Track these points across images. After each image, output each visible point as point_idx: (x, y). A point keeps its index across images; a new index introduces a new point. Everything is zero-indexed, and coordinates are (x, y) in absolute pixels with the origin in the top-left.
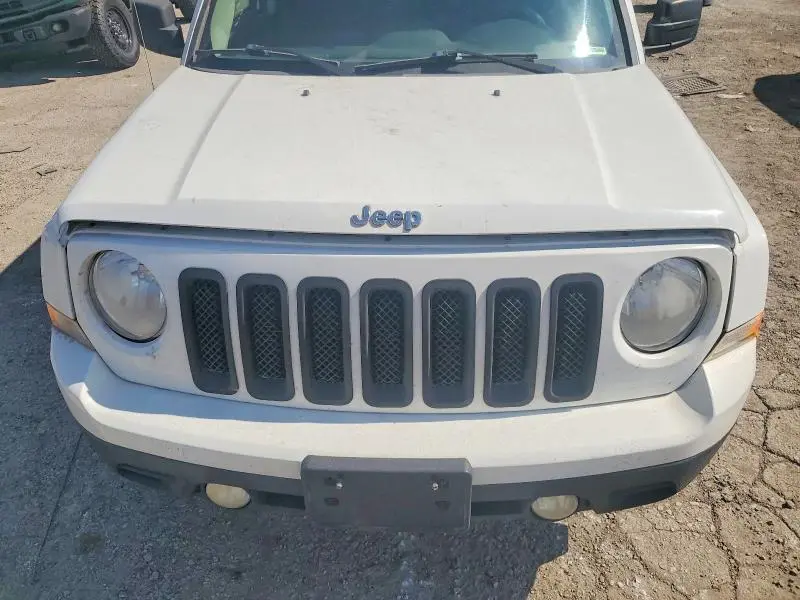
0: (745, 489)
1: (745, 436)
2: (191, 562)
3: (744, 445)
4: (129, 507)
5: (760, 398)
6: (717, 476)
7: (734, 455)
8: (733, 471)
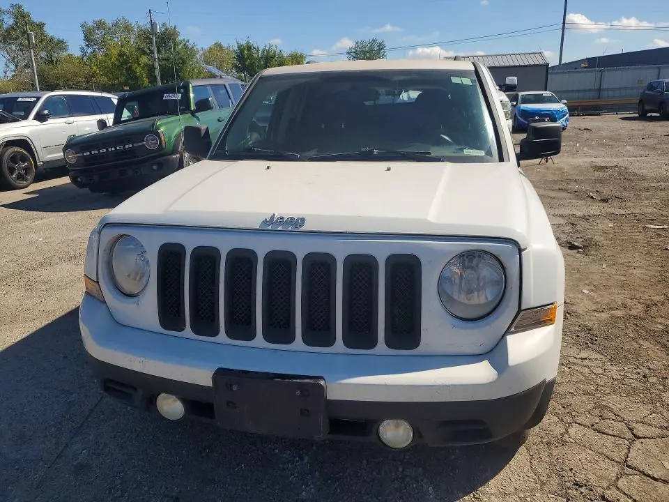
0: (600, 490)
1: (609, 454)
2: (146, 488)
3: (607, 460)
4: (115, 450)
5: (630, 429)
6: (577, 480)
7: (596, 467)
8: (592, 477)
